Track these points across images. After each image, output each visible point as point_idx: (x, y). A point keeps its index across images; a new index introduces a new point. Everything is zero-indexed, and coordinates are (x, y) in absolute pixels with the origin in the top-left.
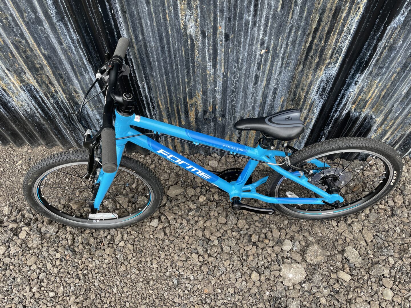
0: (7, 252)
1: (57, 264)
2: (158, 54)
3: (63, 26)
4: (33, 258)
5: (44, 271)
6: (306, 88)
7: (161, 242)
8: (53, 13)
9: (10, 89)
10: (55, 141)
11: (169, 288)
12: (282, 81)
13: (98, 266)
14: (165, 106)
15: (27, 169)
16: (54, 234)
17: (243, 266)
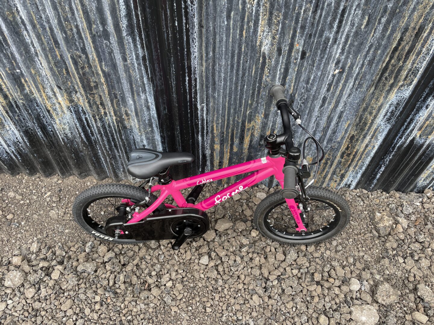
0: (36, 295)
1: (97, 309)
2: (226, 73)
3: (131, 40)
4: (69, 302)
5: (82, 318)
6: (374, 112)
7: (213, 282)
8: (125, 26)
9: (55, 110)
10: (90, 170)
12: (351, 104)
13: (143, 311)
14: (220, 131)
15: (57, 201)
16: (93, 273)
17: (308, 308)
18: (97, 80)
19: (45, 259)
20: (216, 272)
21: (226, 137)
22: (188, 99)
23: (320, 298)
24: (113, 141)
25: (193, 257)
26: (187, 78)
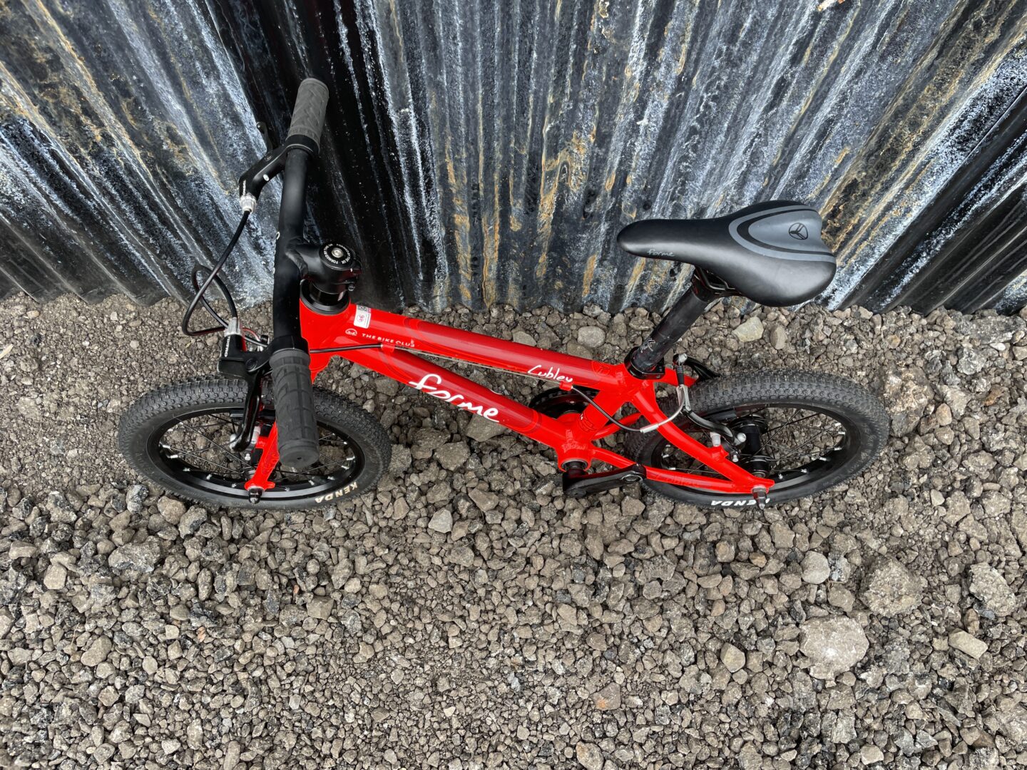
0: (14, 629)
1: (172, 658)
2: (468, 15)
4: (99, 646)
5: (137, 681)
7: (465, 576)
10: (109, 280)
11: (500, 700)
12: (859, 98)
13: (292, 654)
14: (466, 181)
15: (34, 372)
16: (151, 569)
17: (697, 630)
18: (51, 44)
19: (23, 535)
20: (470, 553)
21: (485, 196)
22: (357, 92)
23: (729, 606)
24: (151, 209)
25: (411, 514)
26: (343, 31)
